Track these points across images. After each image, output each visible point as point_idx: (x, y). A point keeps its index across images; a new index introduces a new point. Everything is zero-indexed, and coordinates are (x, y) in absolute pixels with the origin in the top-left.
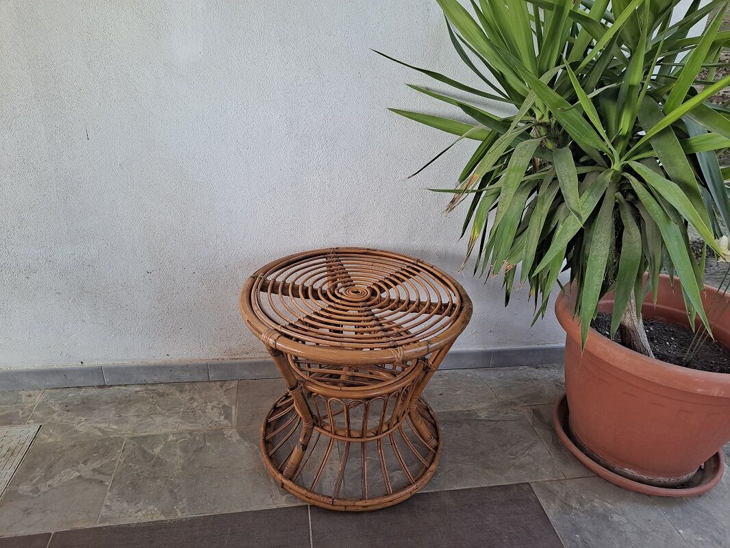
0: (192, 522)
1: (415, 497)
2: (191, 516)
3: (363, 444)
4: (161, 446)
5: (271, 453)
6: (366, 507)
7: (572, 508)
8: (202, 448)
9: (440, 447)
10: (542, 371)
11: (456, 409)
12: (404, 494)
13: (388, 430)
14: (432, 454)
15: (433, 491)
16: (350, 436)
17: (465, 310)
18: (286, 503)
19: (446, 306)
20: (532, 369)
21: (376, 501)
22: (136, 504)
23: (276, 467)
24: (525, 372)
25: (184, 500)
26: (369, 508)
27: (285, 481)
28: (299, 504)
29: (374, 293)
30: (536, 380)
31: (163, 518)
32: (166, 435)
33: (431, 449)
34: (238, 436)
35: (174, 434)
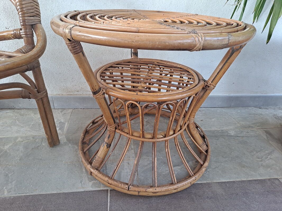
0: (14, 200)
1: (193, 186)
2: (15, 195)
3: (154, 143)
4: (11, 144)
5: (85, 150)
6: (155, 193)
8: (38, 146)
10: (264, 110)
11: (213, 129)
12: (186, 184)
13: (174, 134)
14: (204, 155)
15: (205, 182)
16: (143, 137)
18: (92, 187)
20: (257, 109)
21: (164, 189)
24: (253, 110)
25: (14, 182)
26: (158, 194)
27: (92, 170)
28: (102, 189)
30: (261, 114)
32: (17, 138)
33: (204, 152)
34: (66, 140)
35: (22, 137)
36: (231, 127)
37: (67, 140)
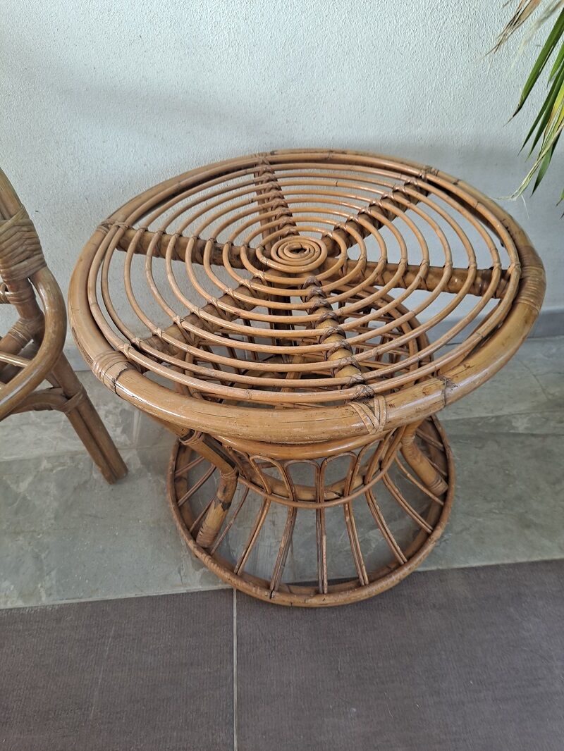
0: (60, 613)
2: (61, 602)
3: (319, 512)
4: (30, 479)
5: (181, 501)
8: (86, 482)
9: (451, 494)
11: (476, 413)
15: (434, 568)
17: (530, 285)
18: (202, 584)
19: (487, 276)
21: (341, 598)
23: (187, 527)
25: (53, 573)
27: (199, 554)
28: (220, 586)
31: (20, 604)
32: (38, 460)
33: (437, 499)
34: (139, 462)
35: (49, 458)
36: (522, 407)
37: (143, 463)
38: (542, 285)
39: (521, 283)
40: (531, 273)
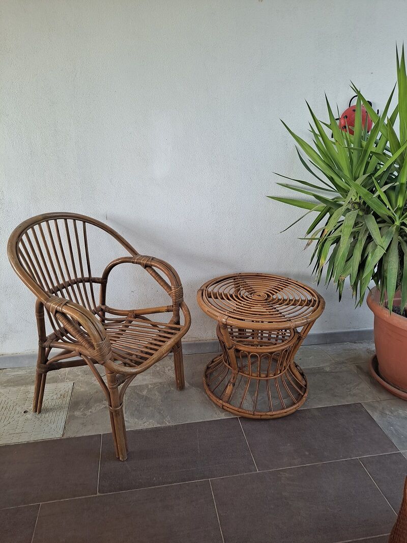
0: (176, 427)
1: (297, 411)
2: (175, 424)
3: (267, 380)
4: (146, 391)
5: (212, 390)
6: (272, 415)
7: (386, 414)
8: (169, 391)
9: (308, 385)
10: (359, 345)
11: (311, 366)
12: (292, 409)
13: (280, 373)
14: (304, 389)
15: (307, 409)
16: (260, 376)
17: (321, 302)
19: (310, 301)
20: (352, 344)
21: (278, 412)
22: (142, 419)
23: (217, 397)
24: (348, 346)
25: (168, 417)
26: (274, 417)
27: (224, 404)
28: (232, 417)
29: (268, 296)
30: (356, 349)
31: (159, 426)
32: (147, 385)
33: (303, 386)
36: (328, 364)
38: (324, 303)
39: (319, 302)
40: (321, 300)
